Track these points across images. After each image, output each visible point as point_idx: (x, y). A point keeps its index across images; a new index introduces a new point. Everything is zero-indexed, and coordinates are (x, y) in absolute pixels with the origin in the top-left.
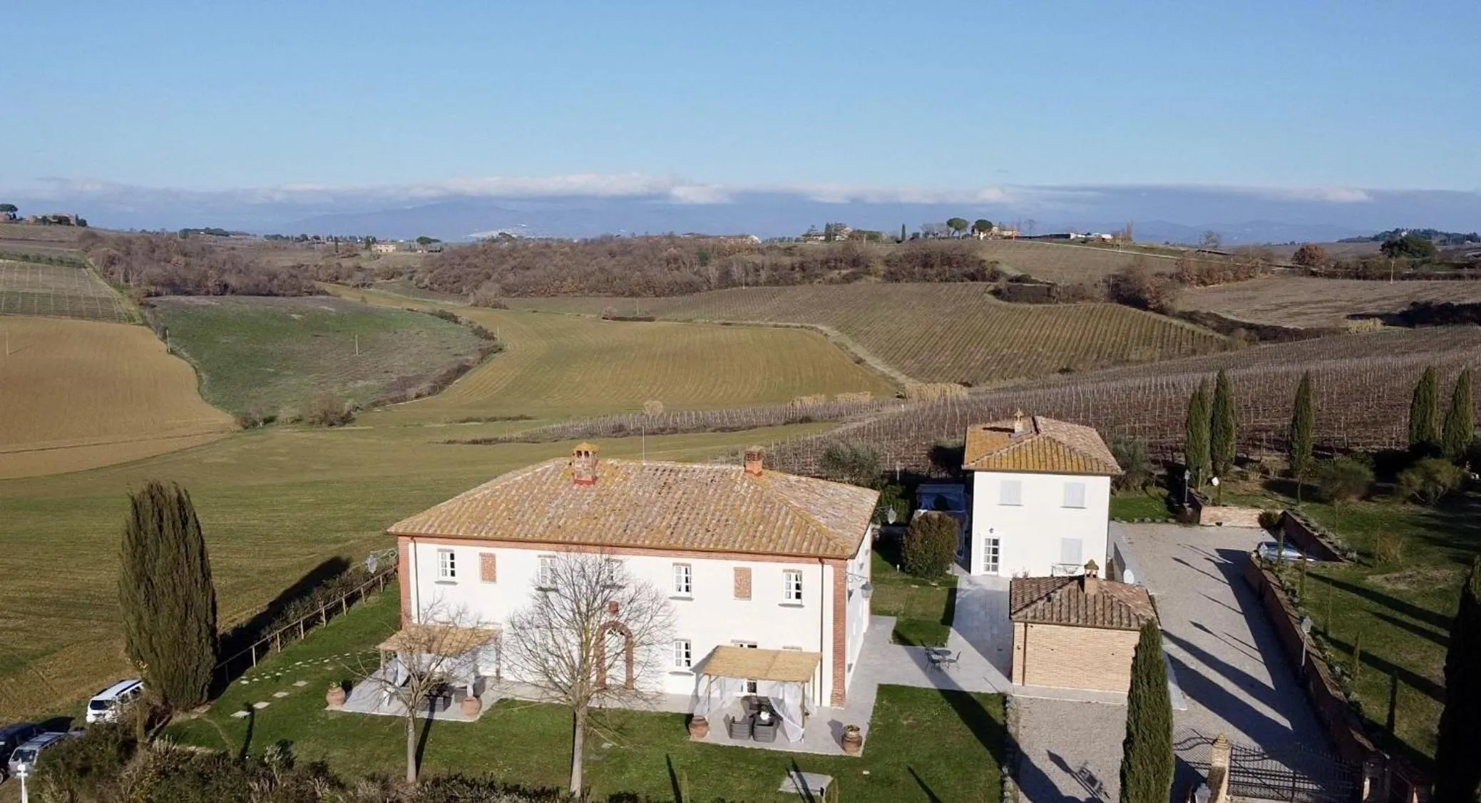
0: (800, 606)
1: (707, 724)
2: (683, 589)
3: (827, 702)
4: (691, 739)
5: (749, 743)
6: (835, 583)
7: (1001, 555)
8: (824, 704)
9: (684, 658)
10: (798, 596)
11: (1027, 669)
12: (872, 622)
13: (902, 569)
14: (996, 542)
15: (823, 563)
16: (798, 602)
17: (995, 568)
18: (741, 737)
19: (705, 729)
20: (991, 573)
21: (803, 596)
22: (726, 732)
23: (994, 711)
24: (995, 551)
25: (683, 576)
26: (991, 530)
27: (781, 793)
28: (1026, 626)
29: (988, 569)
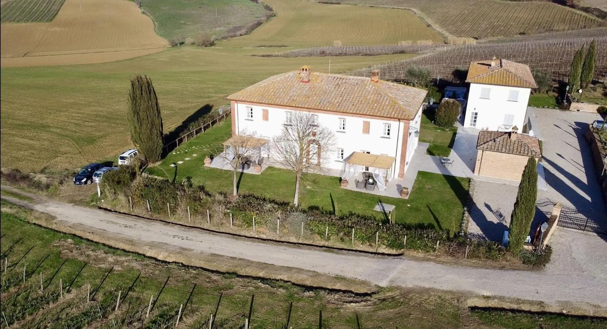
0: (389, 138)
1: (348, 182)
2: (342, 128)
3: (396, 176)
4: (342, 187)
5: (364, 191)
6: (404, 130)
7: (478, 119)
8: (395, 177)
9: (341, 155)
10: (388, 134)
11: (481, 169)
12: (419, 144)
13: (434, 123)
14: (476, 114)
15: (400, 121)
16: (388, 136)
17: (474, 125)
18: (361, 188)
19: (346, 184)
20: (472, 127)
21: (390, 134)
22: (355, 186)
23: (465, 185)
24: (476, 118)
25: (342, 123)
26: (475, 109)
27: (375, 211)
28: (483, 152)
29: (471, 125)
